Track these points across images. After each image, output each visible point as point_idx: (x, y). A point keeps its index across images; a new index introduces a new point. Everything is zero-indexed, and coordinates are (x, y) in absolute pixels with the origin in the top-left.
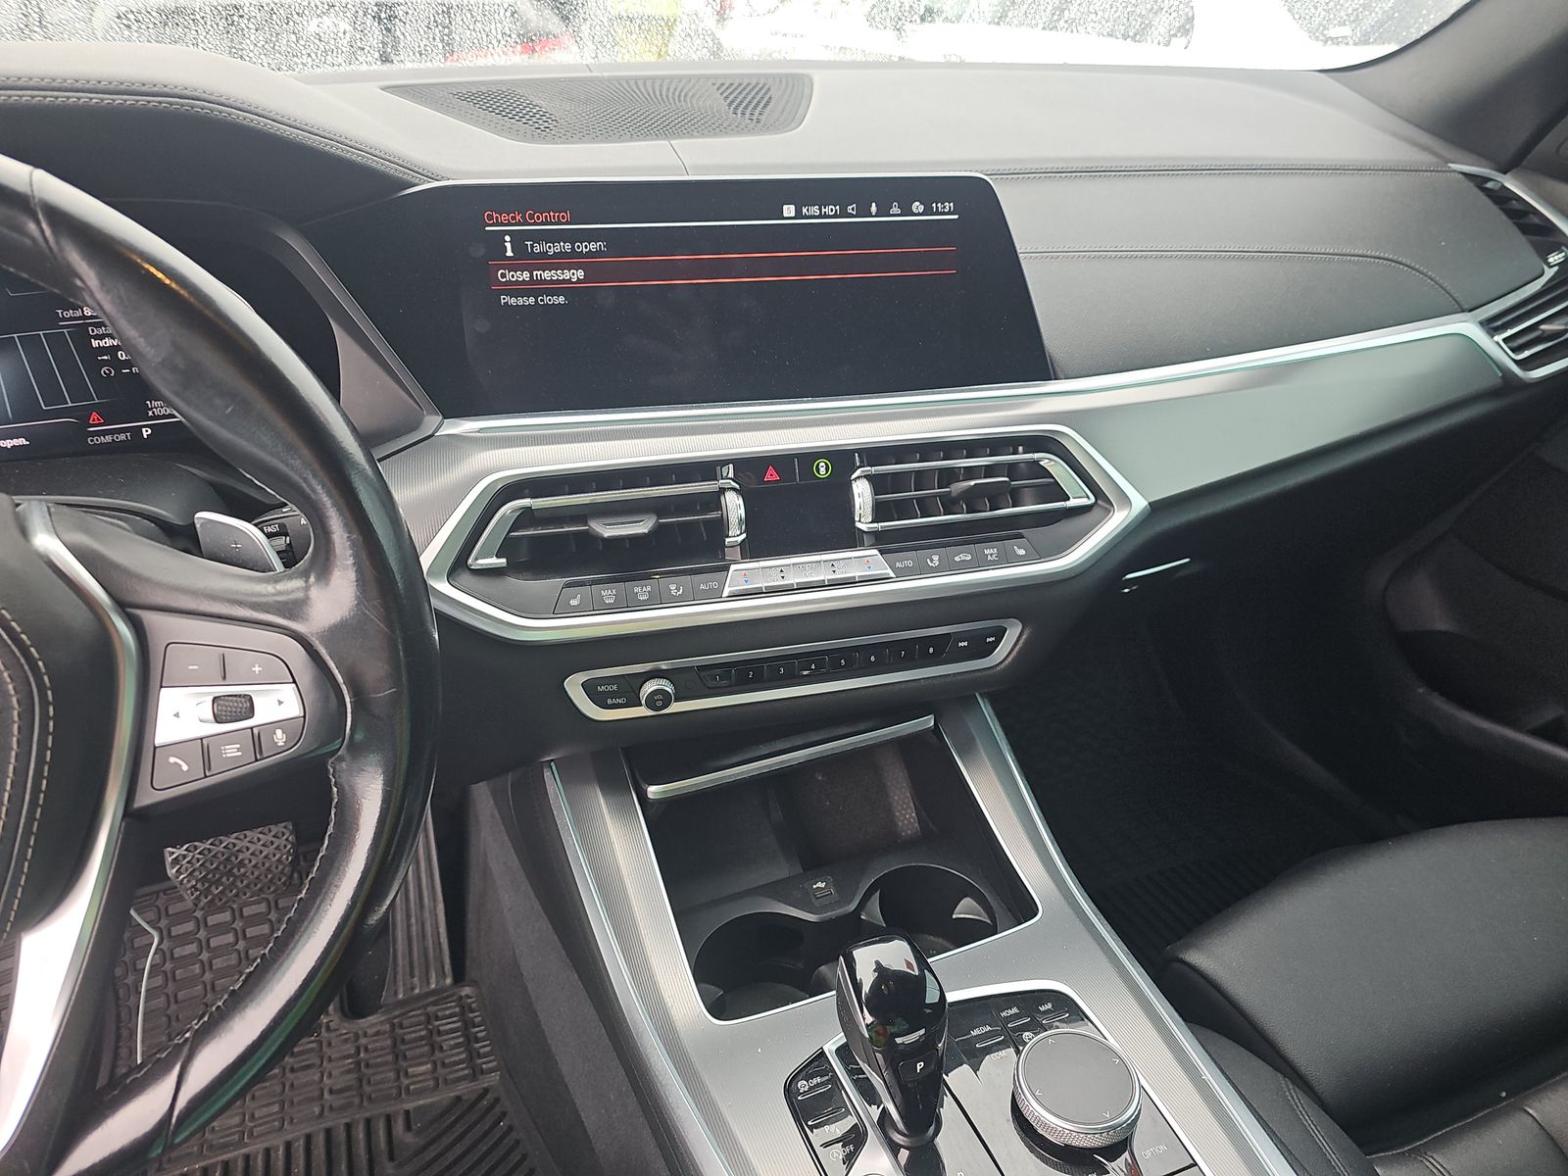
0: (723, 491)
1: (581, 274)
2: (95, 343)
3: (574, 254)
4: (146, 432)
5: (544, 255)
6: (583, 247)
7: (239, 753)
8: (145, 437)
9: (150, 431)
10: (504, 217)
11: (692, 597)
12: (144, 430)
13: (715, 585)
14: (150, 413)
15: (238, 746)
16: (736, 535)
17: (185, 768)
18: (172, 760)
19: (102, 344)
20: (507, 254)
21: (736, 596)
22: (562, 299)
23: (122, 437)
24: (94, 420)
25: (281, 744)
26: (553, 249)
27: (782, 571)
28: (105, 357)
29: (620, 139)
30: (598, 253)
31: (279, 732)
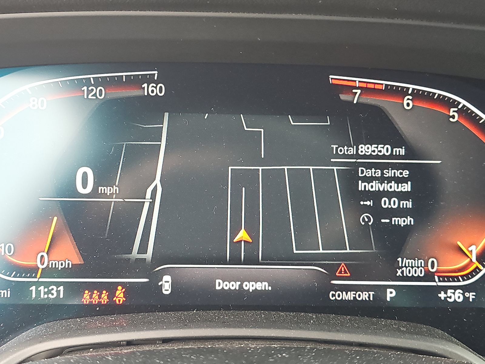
2: (361, 186)
4: (390, 294)
8: (388, 299)
9: (394, 294)
12: (389, 290)
14: (399, 273)
19: (368, 187)
23: (364, 296)
24: (340, 272)
28: (368, 203)
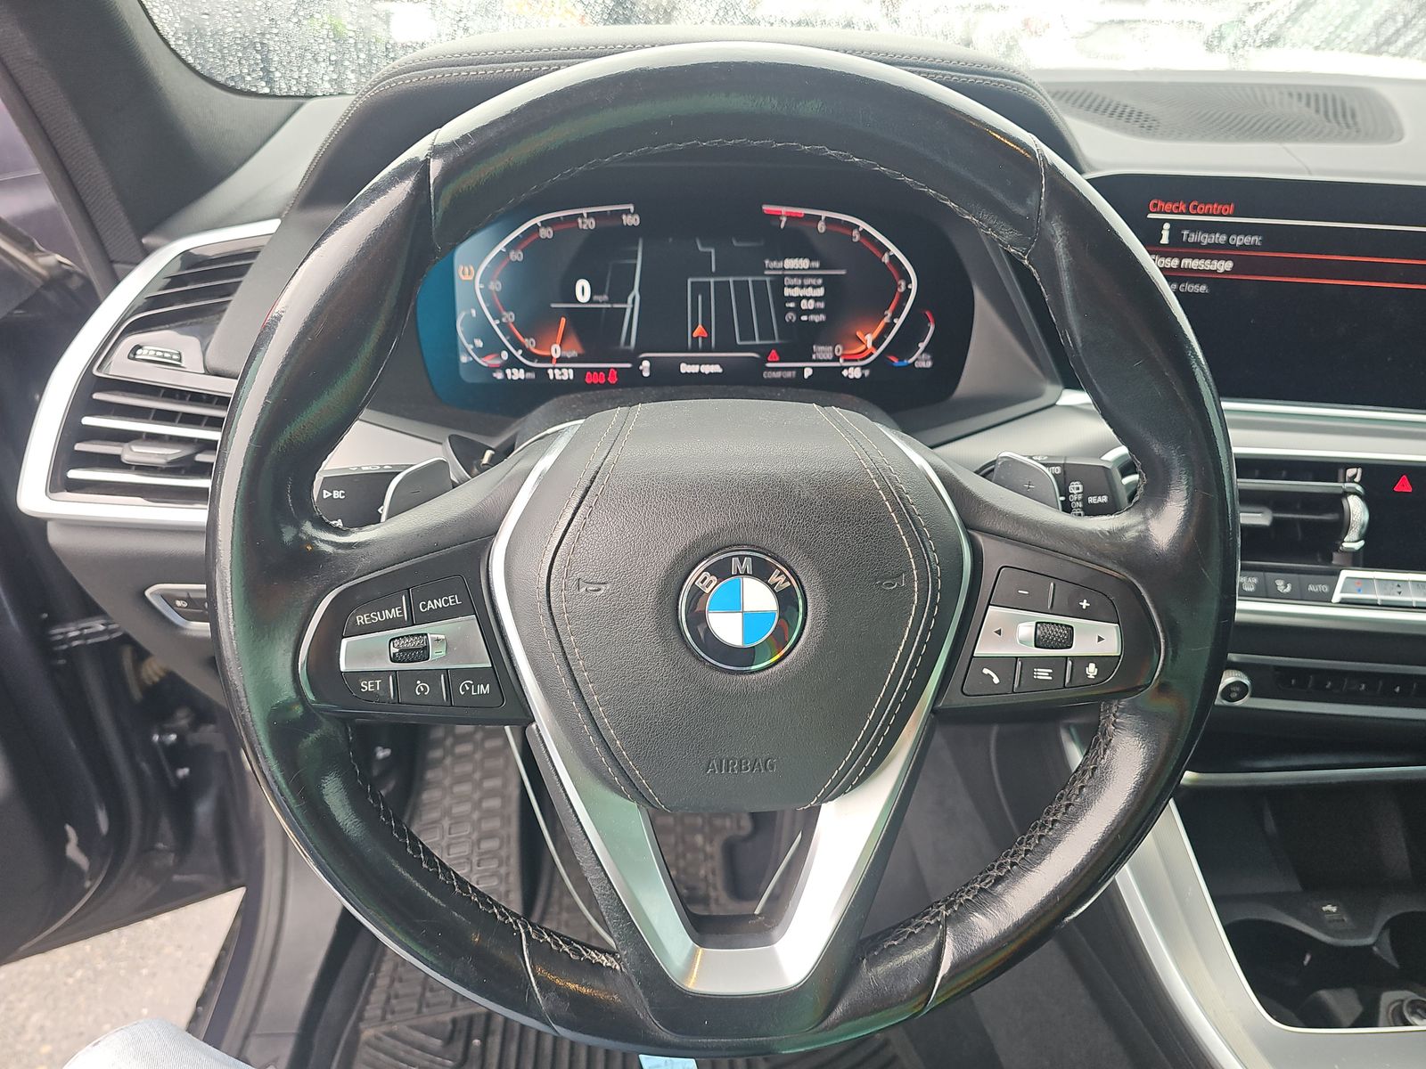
0: (1346, 494)
1: (1228, 265)
2: (787, 291)
3: (1227, 245)
5: (1197, 245)
6: (1238, 240)
7: (1050, 678)
8: (806, 377)
9: (810, 372)
10: (1169, 206)
11: (1299, 596)
12: (806, 370)
13: (1325, 588)
14: (814, 357)
15: (1051, 671)
16: (1352, 542)
17: (996, 680)
18: (986, 671)
19: (792, 293)
20: (1161, 242)
21: (1345, 603)
22: (1203, 289)
23: (788, 374)
24: (771, 357)
25: (1091, 677)
26: (1206, 239)
27: (1399, 586)
28: (792, 305)
29: (1226, 139)
30: (1253, 247)
31: (1092, 666)
